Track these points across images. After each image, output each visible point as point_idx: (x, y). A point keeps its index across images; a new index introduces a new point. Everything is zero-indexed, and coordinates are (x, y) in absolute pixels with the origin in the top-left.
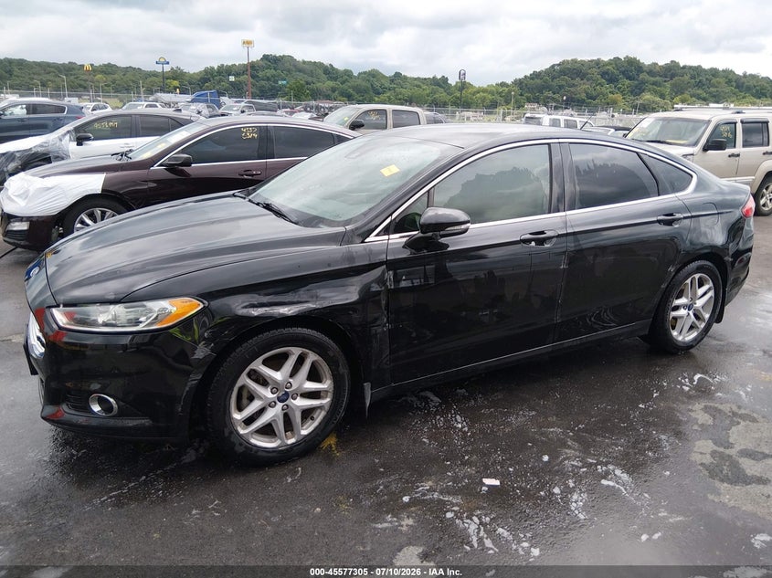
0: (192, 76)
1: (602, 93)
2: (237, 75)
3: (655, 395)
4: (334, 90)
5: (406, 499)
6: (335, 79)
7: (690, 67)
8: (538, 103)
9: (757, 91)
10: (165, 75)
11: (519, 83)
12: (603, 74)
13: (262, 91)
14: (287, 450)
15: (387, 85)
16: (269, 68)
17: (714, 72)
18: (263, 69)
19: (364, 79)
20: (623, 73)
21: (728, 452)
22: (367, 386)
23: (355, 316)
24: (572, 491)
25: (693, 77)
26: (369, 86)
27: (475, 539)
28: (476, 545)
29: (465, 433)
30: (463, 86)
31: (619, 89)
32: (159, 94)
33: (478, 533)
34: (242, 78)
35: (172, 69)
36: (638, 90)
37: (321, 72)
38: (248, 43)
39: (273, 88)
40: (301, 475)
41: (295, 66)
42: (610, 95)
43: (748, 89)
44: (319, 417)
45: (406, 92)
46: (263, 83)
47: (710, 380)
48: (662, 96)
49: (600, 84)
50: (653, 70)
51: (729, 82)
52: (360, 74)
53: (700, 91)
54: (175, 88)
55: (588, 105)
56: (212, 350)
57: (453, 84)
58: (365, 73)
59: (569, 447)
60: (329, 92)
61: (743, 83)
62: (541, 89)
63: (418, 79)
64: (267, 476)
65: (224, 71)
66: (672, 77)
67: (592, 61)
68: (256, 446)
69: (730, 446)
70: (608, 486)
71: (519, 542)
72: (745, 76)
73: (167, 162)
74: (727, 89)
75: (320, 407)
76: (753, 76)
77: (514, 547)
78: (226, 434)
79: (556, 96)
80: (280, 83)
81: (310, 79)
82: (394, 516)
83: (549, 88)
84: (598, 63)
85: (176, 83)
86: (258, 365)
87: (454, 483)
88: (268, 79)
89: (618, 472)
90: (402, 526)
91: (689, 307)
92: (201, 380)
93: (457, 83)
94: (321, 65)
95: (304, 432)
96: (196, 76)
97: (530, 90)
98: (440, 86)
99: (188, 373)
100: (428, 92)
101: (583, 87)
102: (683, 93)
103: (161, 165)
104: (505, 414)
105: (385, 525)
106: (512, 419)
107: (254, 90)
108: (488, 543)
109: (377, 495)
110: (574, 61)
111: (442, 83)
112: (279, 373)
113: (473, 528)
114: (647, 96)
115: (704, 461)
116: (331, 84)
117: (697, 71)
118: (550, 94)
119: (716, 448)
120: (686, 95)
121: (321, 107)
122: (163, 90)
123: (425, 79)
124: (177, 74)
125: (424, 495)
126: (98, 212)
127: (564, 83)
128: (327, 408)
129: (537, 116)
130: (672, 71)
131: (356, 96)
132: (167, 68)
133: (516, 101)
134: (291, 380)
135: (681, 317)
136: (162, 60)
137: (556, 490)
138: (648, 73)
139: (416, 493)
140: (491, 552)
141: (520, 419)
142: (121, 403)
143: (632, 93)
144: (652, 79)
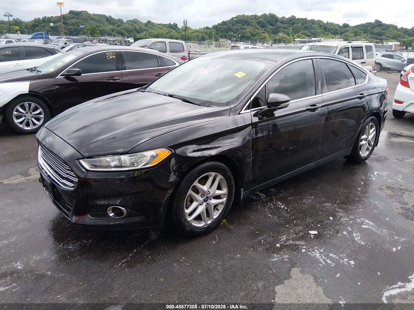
0: (27, 24)
1: (258, 33)
2: (54, 22)
3: (362, 183)
4: (113, 31)
5: (278, 245)
6: (113, 24)
7: (302, 19)
8: (226, 38)
9: (334, 31)
10: (10, 23)
11: (216, 27)
12: (259, 23)
13: (70, 32)
14: (208, 227)
15: (144, 27)
16: (73, 18)
17: (313, 21)
18: (70, 18)
19: (130, 24)
20: (268, 22)
21: (407, 207)
22: (242, 190)
23: (239, 153)
24: (351, 232)
25: (303, 24)
26: (133, 28)
27: (322, 261)
28: (324, 263)
29: (287, 210)
30: (186, 28)
31: (267, 30)
32: (8, 35)
33: (321, 257)
34: (57, 24)
35: (14, 19)
36: (276, 32)
37: (104, 20)
38: (60, 4)
39: (77, 30)
40: (219, 239)
41: (89, 17)
42: (263, 34)
43: (330, 30)
44: (221, 208)
45: (155, 32)
46: (70, 26)
47: (382, 174)
48: (288, 34)
49: (257, 28)
50: (283, 21)
51: (320, 27)
52: (127, 21)
53: (306, 32)
54: (17, 31)
55: (251, 40)
56: (177, 176)
57: (180, 27)
58: (130, 21)
59: (339, 212)
60: (111, 32)
61: (327, 27)
62: (227, 31)
63: (161, 24)
64: (202, 241)
65: (46, 20)
66: (293, 24)
67: (252, 16)
68: (194, 226)
69: (407, 204)
70: (366, 228)
71: (343, 259)
72: (327, 23)
73: (65, 73)
74: (319, 30)
75: (222, 203)
76: (331, 24)
77: (342, 262)
78: (183, 221)
79: (235, 35)
80: (81, 26)
81: (98, 24)
82: (277, 254)
83: (231, 30)
84: (255, 17)
85: (17, 28)
86: (196, 183)
87: (296, 235)
88: (73, 25)
89: (367, 221)
90: (284, 259)
91: (366, 139)
92: (172, 193)
93: (182, 27)
94: (104, 16)
95: (215, 217)
96: (29, 24)
97: (222, 31)
98: (173, 29)
99: (166, 190)
100: (167, 32)
101: (248, 30)
102: (298, 33)
103: (62, 75)
104: (300, 199)
105: (276, 259)
106: (305, 201)
107: (66, 31)
108: (329, 261)
109: (262, 245)
110: (243, 16)
111: (174, 27)
112: (205, 186)
113: (318, 255)
114: (281, 35)
115: (400, 212)
116: (111, 27)
117: (304, 21)
118: (232, 33)
119: (402, 205)
120: (300, 34)
121: (108, 40)
122: (9, 32)
123: (165, 25)
124: (17, 23)
125: (285, 242)
126: (26, 104)
127: (239, 27)
128: (225, 203)
129: (237, 45)
130: (292, 21)
131: (126, 34)
132: (11, 19)
133: (215, 37)
134: (209, 190)
135: (363, 145)
136: (8, 14)
137: (345, 233)
138: (281, 22)
139: (281, 242)
140: (332, 265)
141: (308, 201)
142: (129, 210)
143: (273, 32)
144: (283, 25)
